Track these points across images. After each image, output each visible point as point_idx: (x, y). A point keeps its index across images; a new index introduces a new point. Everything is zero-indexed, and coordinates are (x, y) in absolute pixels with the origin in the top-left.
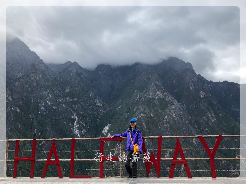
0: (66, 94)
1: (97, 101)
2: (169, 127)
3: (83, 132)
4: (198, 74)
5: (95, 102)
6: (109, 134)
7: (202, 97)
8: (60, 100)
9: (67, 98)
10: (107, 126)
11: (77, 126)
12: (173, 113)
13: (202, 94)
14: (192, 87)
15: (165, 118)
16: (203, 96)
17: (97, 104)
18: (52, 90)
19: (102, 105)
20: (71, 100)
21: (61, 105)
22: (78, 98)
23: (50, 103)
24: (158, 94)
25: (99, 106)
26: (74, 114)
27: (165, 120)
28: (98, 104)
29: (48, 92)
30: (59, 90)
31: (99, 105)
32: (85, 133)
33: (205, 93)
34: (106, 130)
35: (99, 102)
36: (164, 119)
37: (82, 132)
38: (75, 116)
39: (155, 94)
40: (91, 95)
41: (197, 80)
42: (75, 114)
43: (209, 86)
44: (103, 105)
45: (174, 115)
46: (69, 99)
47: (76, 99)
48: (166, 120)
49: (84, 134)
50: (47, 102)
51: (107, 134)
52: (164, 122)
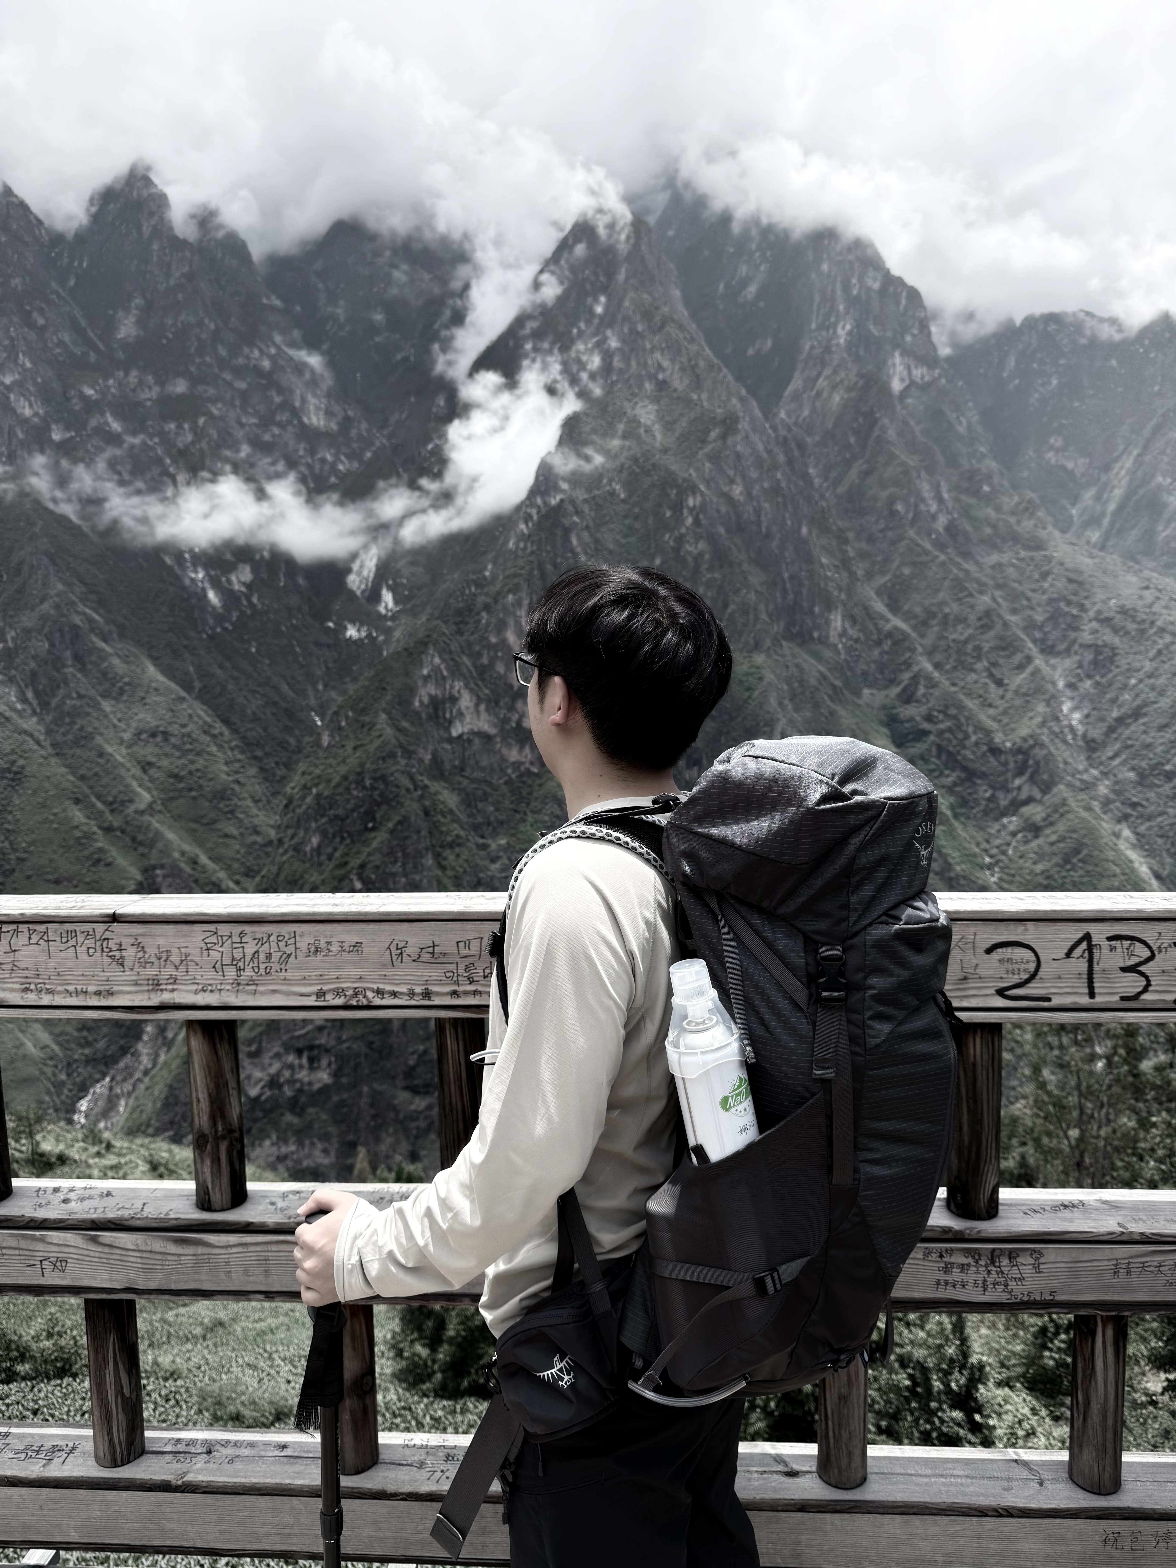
0: (121, 355)
2: (707, 557)
3: (234, 578)
5: (297, 404)
6: (388, 597)
7: (897, 386)
8: (90, 392)
9: (127, 374)
10: (374, 551)
12: (732, 481)
13: (899, 368)
15: (691, 510)
16: (902, 380)
17: (305, 420)
18: (32, 325)
19: (338, 424)
20: (150, 388)
21: (93, 422)
22: (194, 381)
23: (31, 406)
24: (660, 365)
27: (690, 521)
28: (314, 421)
29: (12, 339)
30: (75, 327)
31: (322, 423)
32: (249, 586)
33: (917, 367)
35: (318, 409)
36: (685, 512)
37: (229, 581)
39: (642, 365)
40: (266, 364)
44: (346, 423)
45: (737, 491)
46: (141, 383)
47: (180, 387)
48: (697, 522)
49: (243, 589)
50: (8, 398)
51: (375, 597)
52: (683, 530)
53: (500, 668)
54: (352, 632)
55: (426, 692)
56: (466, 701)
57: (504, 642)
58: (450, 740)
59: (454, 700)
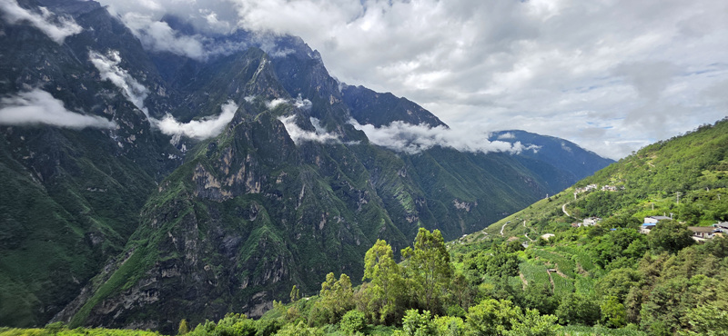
0: (88, 66)
1: (158, 88)
3: (128, 139)
6: (184, 147)
7: (331, 103)
8: (74, 76)
9: (91, 73)
13: (332, 99)
14: (320, 87)
16: (333, 102)
17: (158, 93)
18: (52, 53)
19: (170, 96)
21: (76, 86)
25: (162, 97)
28: (161, 94)
29: (43, 56)
39: (266, 90)
44: (172, 96)
49: (132, 142)
50: (39, 74)
51: (180, 147)
53: (222, 168)
54: (171, 157)
55: (196, 176)
56: (210, 178)
57: (223, 161)
58: (205, 190)
59: (206, 178)
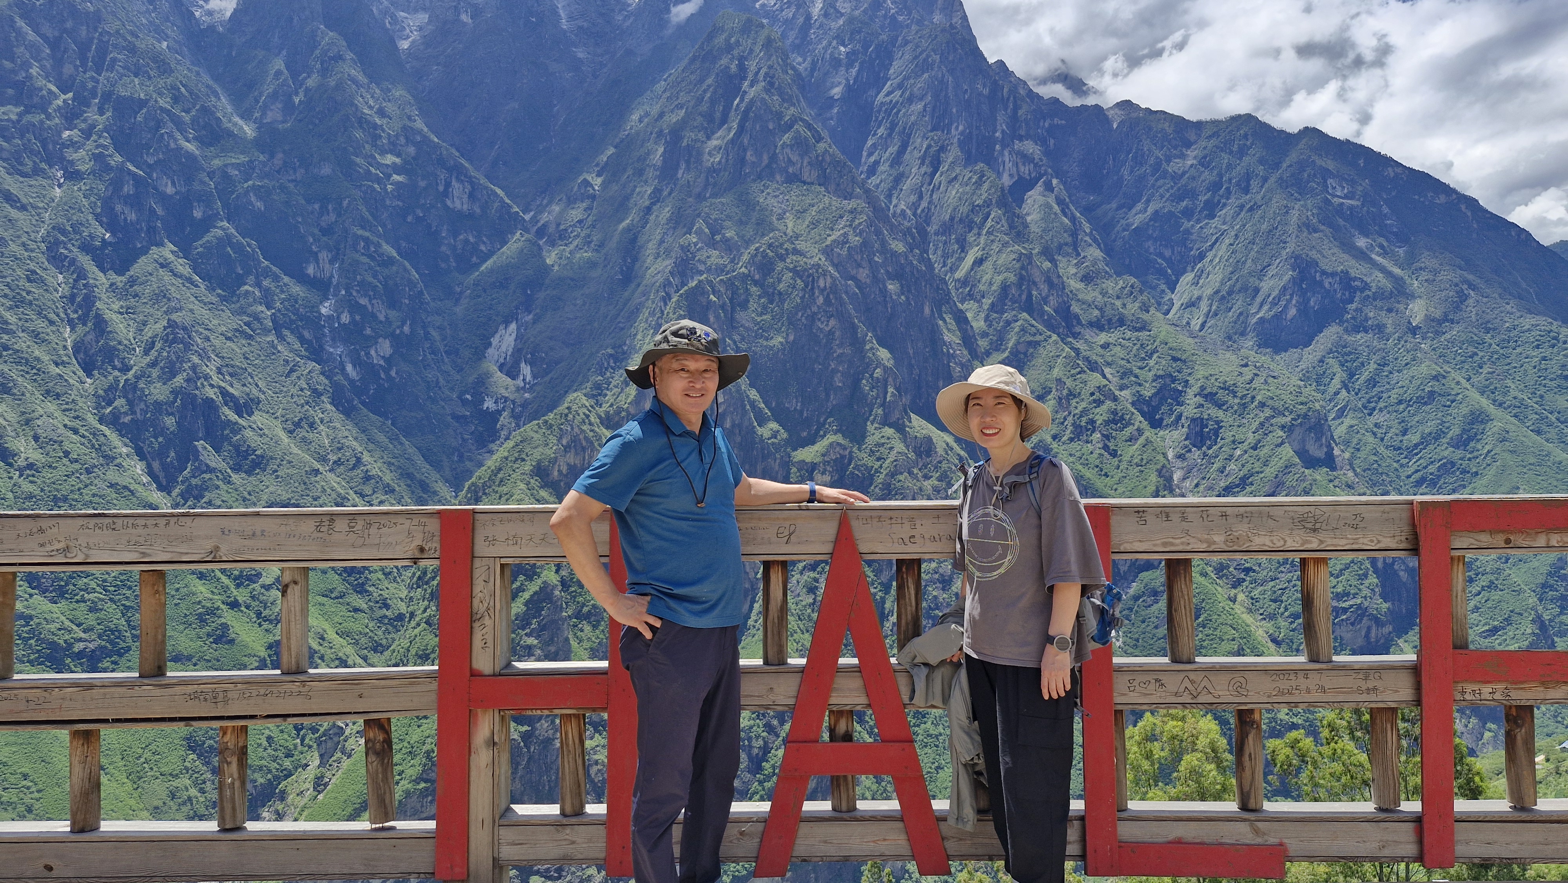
0: (267, 139)
1: (448, 185)
2: (838, 334)
3: (373, 352)
4: (991, 60)
5: (441, 189)
6: (526, 371)
9: (272, 157)
10: (513, 326)
11: (338, 317)
12: (859, 266)
13: (1009, 165)
14: (961, 128)
15: (822, 291)
17: (449, 203)
19: (480, 207)
21: (236, 201)
22: (339, 164)
23: (173, 183)
24: (790, 160)
25: (461, 215)
26: (320, 256)
27: (821, 300)
28: (458, 205)
31: (465, 207)
32: (388, 360)
33: (1024, 164)
34: (504, 349)
35: (461, 193)
36: (817, 292)
37: (368, 354)
38: (327, 266)
40: (411, 150)
41: (986, 92)
42: (324, 256)
43: (1047, 125)
46: (286, 165)
48: (827, 301)
52: (815, 309)
54: (489, 404)
55: (564, 462)
